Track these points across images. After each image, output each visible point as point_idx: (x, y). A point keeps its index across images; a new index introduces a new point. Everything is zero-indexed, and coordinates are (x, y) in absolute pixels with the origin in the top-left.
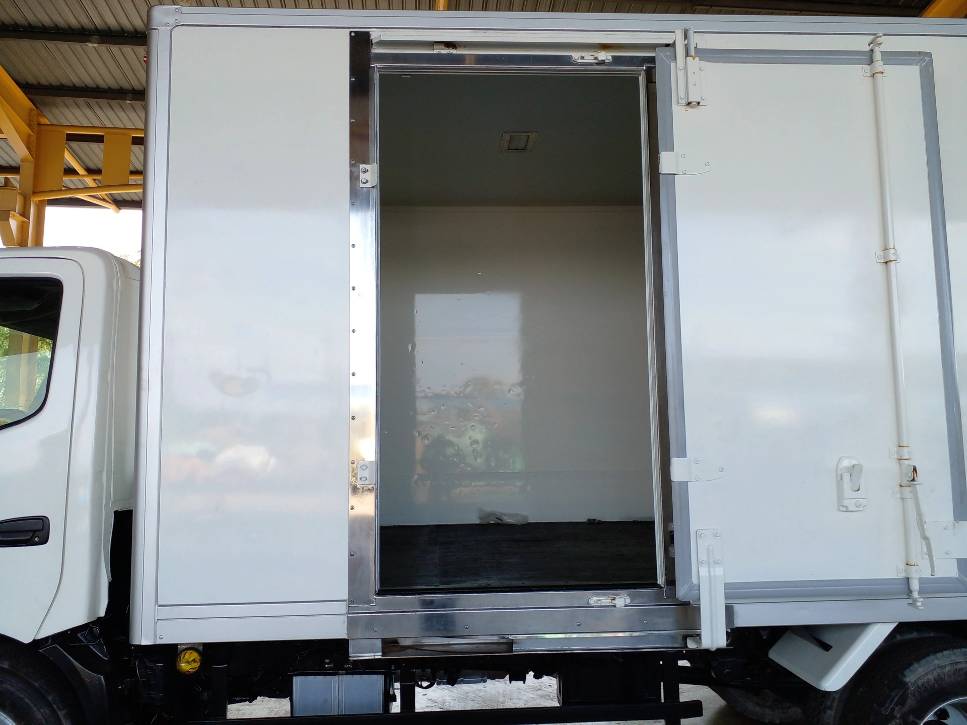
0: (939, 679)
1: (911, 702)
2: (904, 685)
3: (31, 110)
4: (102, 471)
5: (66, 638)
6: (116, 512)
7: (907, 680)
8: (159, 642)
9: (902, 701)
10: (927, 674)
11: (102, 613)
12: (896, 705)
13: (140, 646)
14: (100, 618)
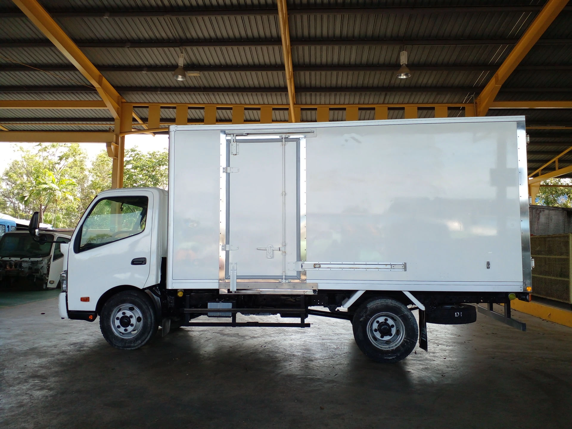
0: (377, 307)
1: (368, 312)
2: (366, 308)
3: (118, 97)
4: (159, 247)
5: (150, 288)
6: (162, 257)
7: (368, 306)
8: (173, 288)
9: (366, 312)
10: (373, 305)
11: (159, 283)
12: (364, 313)
13: (169, 289)
14: (158, 284)
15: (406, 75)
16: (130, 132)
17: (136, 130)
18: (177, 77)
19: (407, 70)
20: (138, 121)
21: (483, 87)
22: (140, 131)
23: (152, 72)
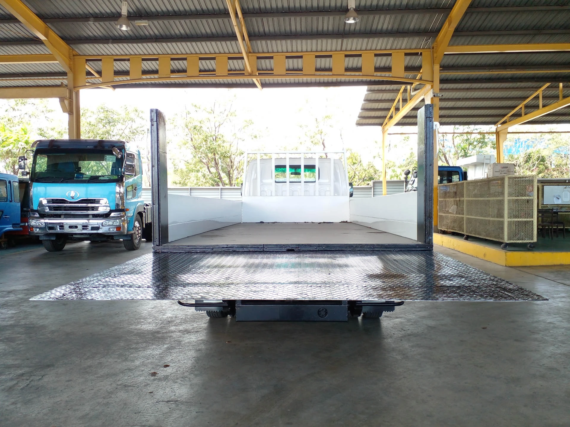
3: (69, 50)
15: (354, 19)
16: (84, 86)
17: (91, 84)
18: (121, 26)
19: (355, 14)
20: (94, 75)
21: (438, 31)
22: (95, 85)
23: (100, 22)
